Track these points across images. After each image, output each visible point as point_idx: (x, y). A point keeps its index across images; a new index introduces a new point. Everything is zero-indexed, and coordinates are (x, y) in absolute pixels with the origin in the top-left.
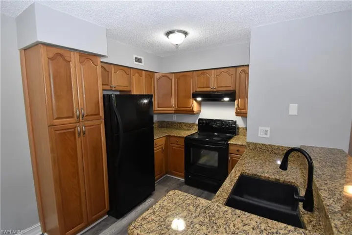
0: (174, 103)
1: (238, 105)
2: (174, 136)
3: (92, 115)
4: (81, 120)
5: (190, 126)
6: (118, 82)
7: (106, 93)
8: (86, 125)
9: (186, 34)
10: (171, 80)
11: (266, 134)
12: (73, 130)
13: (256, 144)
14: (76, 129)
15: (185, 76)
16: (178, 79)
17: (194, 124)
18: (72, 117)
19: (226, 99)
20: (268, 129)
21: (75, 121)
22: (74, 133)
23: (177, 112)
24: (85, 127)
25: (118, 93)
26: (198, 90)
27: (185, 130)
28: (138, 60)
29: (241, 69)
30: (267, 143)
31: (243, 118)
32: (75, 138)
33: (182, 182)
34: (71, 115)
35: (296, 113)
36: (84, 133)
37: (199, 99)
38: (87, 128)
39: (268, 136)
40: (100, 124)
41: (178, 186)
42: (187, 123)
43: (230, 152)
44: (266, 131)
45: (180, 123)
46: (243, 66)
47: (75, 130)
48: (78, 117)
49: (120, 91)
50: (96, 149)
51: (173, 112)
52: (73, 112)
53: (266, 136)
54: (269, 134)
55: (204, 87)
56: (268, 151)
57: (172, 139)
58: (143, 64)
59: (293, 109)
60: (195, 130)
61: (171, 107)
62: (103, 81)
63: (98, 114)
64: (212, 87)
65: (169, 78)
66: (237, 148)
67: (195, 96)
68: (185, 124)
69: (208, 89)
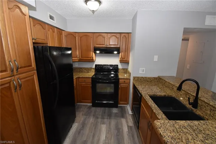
0: (78, 54)
1: (121, 56)
2: (82, 78)
3: (25, 67)
4: (15, 73)
5: (88, 70)
8: (21, 78)
10: (75, 37)
11: (143, 72)
12: (8, 85)
13: (138, 77)
14: (11, 83)
15: (86, 35)
16: (81, 38)
17: (91, 68)
18: (5, 71)
19: (116, 52)
20: (144, 69)
21: (9, 75)
22: (9, 87)
23: (80, 61)
24: (20, 79)
27: (85, 72)
28: (51, 18)
29: (123, 35)
30: (144, 76)
31: (122, 63)
32: (11, 93)
33: (90, 106)
34: (4, 69)
35: (157, 60)
36: (20, 86)
37: (98, 52)
38: (22, 80)
39: (144, 73)
40: (34, 75)
41: (88, 109)
42: (86, 68)
43: (120, 83)
44: (143, 70)
45: (81, 68)
46: (124, 33)
47: (10, 85)
48: (12, 71)
50: (33, 99)
51: (78, 60)
52: (5, 65)
53: (143, 73)
54: (144, 71)
55: (100, 44)
56: (144, 80)
57: (80, 79)
58: (55, 22)
59: (156, 58)
61: (77, 57)
63: (31, 66)
65: (73, 36)
66: (123, 81)
67: (95, 49)
68: (85, 69)
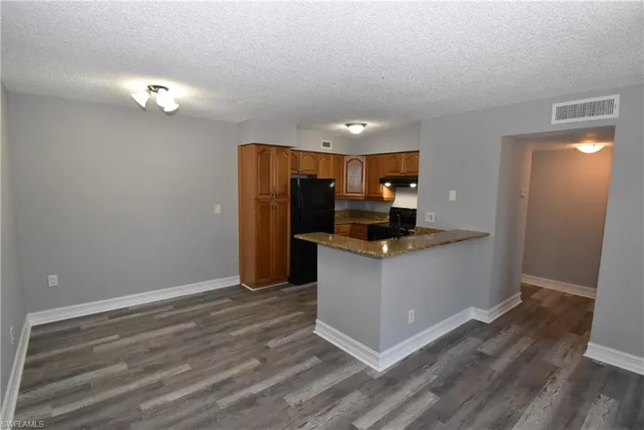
0: (364, 188)
2: (360, 224)
3: (282, 194)
5: (382, 215)
6: (306, 167)
7: (294, 177)
8: (278, 202)
9: (364, 125)
10: (362, 163)
12: (268, 204)
16: (369, 162)
17: (386, 214)
18: (268, 194)
19: (413, 185)
20: (433, 213)
21: (270, 198)
22: (269, 206)
23: (368, 199)
25: (306, 177)
26: (388, 174)
28: (326, 145)
32: (269, 211)
35: (454, 200)
36: (276, 207)
37: (388, 184)
39: (433, 221)
40: (287, 202)
42: (380, 213)
44: (431, 216)
45: (373, 213)
47: (270, 204)
48: (273, 195)
49: (309, 175)
51: (364, 199)
52: (269, 191)
53: (431, 221)
54: (433, 219)
55: (394, 172)
58: (331, 148)
60: (387, 219)
61: (362, 193)
62: (292, 165)
63: (286, 194)
64: (402, 171)
65: (360, 161)
67: (383, 181)
68: (378, 214)
69: (398, 174)
